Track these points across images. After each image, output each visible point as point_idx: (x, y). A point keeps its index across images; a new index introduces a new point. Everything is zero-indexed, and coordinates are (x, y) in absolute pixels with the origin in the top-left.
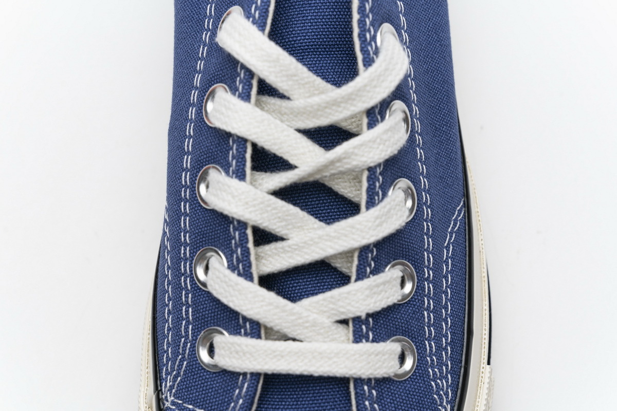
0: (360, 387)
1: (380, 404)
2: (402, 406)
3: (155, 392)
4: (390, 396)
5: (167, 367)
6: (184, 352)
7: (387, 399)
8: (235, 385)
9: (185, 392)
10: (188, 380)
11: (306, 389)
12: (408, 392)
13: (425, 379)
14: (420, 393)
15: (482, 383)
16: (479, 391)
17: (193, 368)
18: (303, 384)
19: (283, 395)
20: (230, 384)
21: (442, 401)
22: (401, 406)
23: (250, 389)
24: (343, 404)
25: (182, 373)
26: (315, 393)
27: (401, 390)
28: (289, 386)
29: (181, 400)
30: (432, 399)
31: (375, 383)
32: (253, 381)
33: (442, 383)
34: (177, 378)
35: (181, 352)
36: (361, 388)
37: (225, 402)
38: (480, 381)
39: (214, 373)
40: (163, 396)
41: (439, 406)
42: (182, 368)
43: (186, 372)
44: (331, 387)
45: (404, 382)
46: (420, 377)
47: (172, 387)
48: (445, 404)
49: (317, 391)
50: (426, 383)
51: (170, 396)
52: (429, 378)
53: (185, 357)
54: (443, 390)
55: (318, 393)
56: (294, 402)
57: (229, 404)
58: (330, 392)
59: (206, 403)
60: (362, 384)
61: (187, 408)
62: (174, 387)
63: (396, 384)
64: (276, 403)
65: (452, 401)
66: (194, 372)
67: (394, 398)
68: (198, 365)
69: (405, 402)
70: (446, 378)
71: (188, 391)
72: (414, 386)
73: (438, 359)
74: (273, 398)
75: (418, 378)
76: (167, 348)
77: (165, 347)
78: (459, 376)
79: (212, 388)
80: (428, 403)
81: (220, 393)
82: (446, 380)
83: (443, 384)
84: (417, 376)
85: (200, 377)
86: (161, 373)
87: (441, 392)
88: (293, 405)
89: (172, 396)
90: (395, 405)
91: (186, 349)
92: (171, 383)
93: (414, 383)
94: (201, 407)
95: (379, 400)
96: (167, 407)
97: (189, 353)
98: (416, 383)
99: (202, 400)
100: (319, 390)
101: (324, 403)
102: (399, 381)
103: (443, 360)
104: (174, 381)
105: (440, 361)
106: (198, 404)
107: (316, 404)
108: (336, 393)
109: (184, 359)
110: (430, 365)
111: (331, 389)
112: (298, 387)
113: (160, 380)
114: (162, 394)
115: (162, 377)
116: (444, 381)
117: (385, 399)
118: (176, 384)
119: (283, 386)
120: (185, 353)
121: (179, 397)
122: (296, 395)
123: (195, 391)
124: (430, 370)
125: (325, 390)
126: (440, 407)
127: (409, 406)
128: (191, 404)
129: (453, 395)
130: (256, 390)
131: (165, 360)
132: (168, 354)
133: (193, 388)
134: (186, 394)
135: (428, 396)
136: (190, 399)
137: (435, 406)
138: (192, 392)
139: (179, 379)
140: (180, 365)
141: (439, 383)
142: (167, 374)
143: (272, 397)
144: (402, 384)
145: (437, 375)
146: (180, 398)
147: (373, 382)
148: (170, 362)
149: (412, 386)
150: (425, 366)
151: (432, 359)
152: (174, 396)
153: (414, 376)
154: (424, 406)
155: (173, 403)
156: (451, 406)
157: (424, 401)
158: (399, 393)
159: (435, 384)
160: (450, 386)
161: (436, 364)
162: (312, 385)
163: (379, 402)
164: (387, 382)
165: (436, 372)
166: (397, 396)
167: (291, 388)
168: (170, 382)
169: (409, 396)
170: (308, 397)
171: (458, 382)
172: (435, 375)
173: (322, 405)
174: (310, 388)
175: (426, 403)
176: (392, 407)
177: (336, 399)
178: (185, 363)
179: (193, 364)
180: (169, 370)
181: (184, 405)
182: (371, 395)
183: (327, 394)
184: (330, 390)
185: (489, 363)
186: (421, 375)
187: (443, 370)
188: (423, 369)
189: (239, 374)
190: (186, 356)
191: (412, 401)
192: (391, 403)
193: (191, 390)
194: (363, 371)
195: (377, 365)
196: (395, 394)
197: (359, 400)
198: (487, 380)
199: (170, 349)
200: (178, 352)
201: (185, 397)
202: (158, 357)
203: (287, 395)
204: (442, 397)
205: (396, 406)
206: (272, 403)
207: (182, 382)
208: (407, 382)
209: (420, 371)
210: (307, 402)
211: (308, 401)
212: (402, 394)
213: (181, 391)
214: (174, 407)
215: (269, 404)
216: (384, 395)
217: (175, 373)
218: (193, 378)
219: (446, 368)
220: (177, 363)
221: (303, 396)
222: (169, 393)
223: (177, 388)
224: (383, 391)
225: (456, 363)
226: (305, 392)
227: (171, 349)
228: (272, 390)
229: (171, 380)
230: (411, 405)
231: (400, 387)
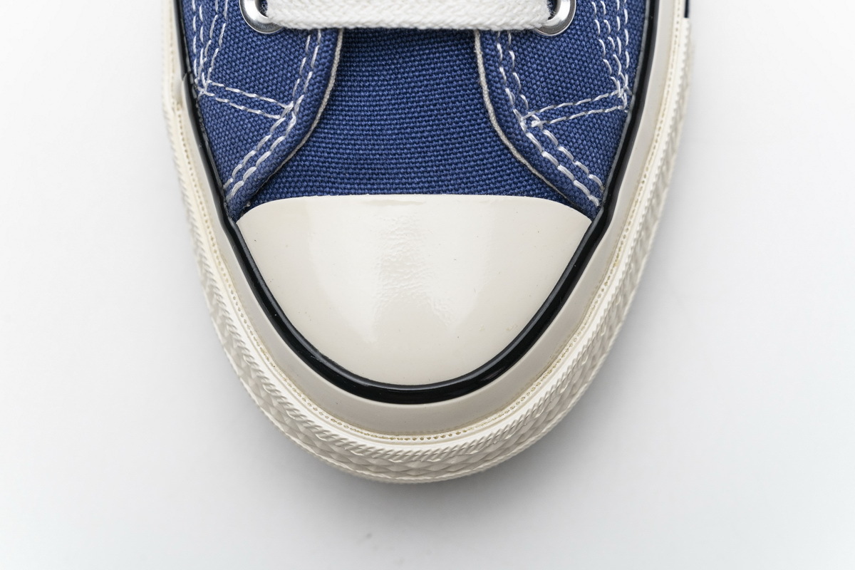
0: (491, 45)
1: (521, 71)
2: (555, 75)
3: (183, 76)
4: (536, 60)
5: (198, 36)
6: (221, 9)
7: (532, 64)
8: (301, 50)
9: (227, 69)
10: (230, 51)
11: (408, 54)
12: (564, 54)
13: (590, 35)
14: (582, 56)
15: (677, 45)
16: (671, 57)
17: (236, 32)
18: (403, 48)
19: (374, 66)
20: (293, 50)
21: (615, 68)
22: (553, 74)
23: (323, 55)
24: (465, 75)
25: (221, 41)
26: (423, 59)
27: (553, 51)
28: (383, 53)
29: (222, 83)
30: (600, 65)
31: (512, 40)
32: (327, 43)
33: (615, 41)
34: (214, 50)
35: (217, 9)
36: (492, 47)
37: (287, 78)
38: (673, 42)
39: (269, 36)
40: (196, 81)
41: (612, 75)
42: (220, 33)
43: (226, 38)
44: (447, 48)
45: (557, 39)
46: (582, 31)
47: (207, 65)
48: (620, 73)
49: (425, 57)
50: (591, 41)
51: (206, 79)
52: (595, 33)
53: (223, 16)
54: (617, 52)
55: (427, 59)
56: (392, 74)
57: (293, 82)
58: (445, 57)
59: (260, 83)
60: (493, 41)
61: (232, 92)
62: (210, 63)
63: (546, 42)
64: (365, 78)
65: (631, 70)
66: (238, 38)
67: (543, 63)
68: (243, 27)
69: (559, 68)
70: (622, 35)
71: (232, 67)
72: (573, 44)
73: (608, 5)
74: (360, 71)
75: (579, 33)
76: (196, 7)
77: (194, 7)
78: (642, 32)
79: (266, 60)
80: (595, 70)
81: (278, 66)
82: (622, 37)
83: (617, 43)
84: (577, 30)
85: (247, 44)
86: (190, 46)
87: (615, 56)
88: (390, 79)
89: (208, 79)
90: (544, 73)
91: (224, 4)
92: (206, 59)
93: (573, 41)
94: (251, 89)
95: (520, 66)
96: (201, 96)
97: (228, 9)
98: (576, 40)
99: (253, 78)
100: (429, 54)
101: (438, 74)
102: (550, 37)
103: (616, 7)
104: (210, 55)
105: (612, 9)
106: (247, 86)
107: (424, 76)
108: (455, 58)
109: (223, 19)
110: (597, 14)
111: (446, 52)
112: (397, 52)
113: (190, 57)
114: (194, 77)
115: (193, 51)
116: (618, 39)
117: (529, 64)
118: (213, 59)
119: (374, 52)
120: (223, 10)
121: (219, 77)
122: (394, 64)
123: (241, 66)
124: (596, 21)
125: (437, 55)
126: (613, 78)
127: (566, 74)
128: (236, 87)
129: (632, 61)
130: (333, 56)
131: (194, 26)
132: (198, 16)
133: (238, 62)
134: (228, 72)
135: (594, 61)
136: (236, 79)
137: (606, 75)
138: (237, 68)
139: (217, 50)
140: (218, 30)
141: (610, 42)
142: (199, 47)
143: (358, 69)
144: (554, 42)
145: (607, 29)
146: (220, 80)
147: (510, 37)
148: (202, 28)
149: (570, 45)
150: (588, 15)
151: (600, 5)
152: (211, 78)
153: (572, 30)
154: (589, 75)
155: (211, 89)
156: (629, 77)
157: (589, 67)
158: (550, 55)
159: (605, 43)
160: (628, 47)
161: (605, 12)
162: (417, 48)
163: (520, 69)
164: (531, 39)
165: (605, 24)
166: (547, 59)
167: (386, 54)
168: (204, 57)
169: (566, 59)
170: (412, 66)
171: (640, 42)
172: (605, 30)
173: (434, 76)
174: (416, 53)
175: (592, 71)
176: (541, 77)
177: (455, 68)
178: (224, 25)
179: (236, 26)
180: (202, 39)
181: (227, 89)
182: (508, 58)
183: (442, 59)
184: (445, 54)
185: (686, 15)
186: (583, 28)
187: (616, 22)
188: (585, 18)
189: (305, 33)
190: (225, 15)
191: (570, 67)
192: (537, 70)
193: (236, 65)
194: (493, 20)
195: (515, 11)
196: (544, 57)
197: (490, 65)
198: (684, 41)
199: (200, 8)
200: (213, 10)
201: (228, 77)
202: (185, 24)
203: (380, 65)
204: (616, 62)
205: (547, 74)
206: (359, 78)
207: (221, 54)
208: (562, 39)
209: (582, 23)
210: (411, 74)
211: (413, 72)
212: (555, 57)
213: (221, 69)
214: (212, 95)
215: (354, 81)
216: (528, 58)
217: (210, 42)
218: (238, 48)
219: (621, 20)
220: (213, 26)
221: (405, 65)
222: (203, 74)
223: (215, 64)
224: (526, 53)
225: (636, 13)
226: (407, 60)
227: (203, 7)
228: (358, 59)
229: (206, 53)
230: (569, 73)
231: (551, 46)
